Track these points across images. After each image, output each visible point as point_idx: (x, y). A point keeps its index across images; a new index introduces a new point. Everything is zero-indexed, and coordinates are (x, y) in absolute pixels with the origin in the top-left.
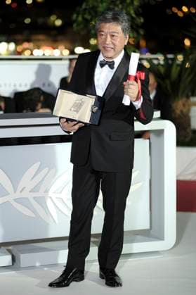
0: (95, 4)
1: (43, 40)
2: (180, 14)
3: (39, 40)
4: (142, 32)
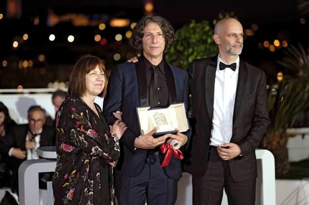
0: (188, 35)
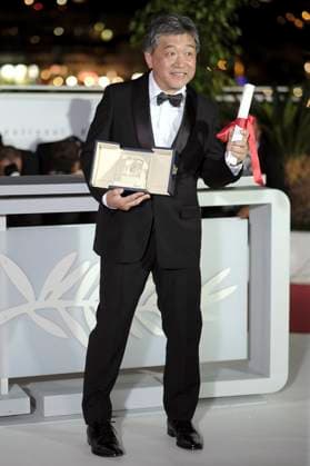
2: (299, 24)
3: (76, 62)
4: (238, 51)
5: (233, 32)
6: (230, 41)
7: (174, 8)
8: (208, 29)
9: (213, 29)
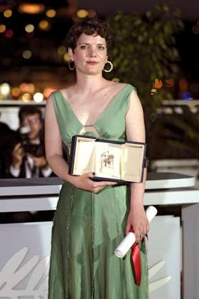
1: (48, 81)
4: (175, 69)
5: (170, 53)
6: (169, 60)
7: (118, 32)
8: (149, 51)
9: (153, 50)
